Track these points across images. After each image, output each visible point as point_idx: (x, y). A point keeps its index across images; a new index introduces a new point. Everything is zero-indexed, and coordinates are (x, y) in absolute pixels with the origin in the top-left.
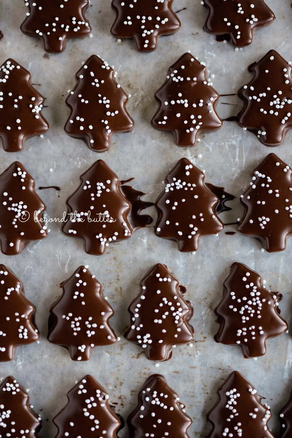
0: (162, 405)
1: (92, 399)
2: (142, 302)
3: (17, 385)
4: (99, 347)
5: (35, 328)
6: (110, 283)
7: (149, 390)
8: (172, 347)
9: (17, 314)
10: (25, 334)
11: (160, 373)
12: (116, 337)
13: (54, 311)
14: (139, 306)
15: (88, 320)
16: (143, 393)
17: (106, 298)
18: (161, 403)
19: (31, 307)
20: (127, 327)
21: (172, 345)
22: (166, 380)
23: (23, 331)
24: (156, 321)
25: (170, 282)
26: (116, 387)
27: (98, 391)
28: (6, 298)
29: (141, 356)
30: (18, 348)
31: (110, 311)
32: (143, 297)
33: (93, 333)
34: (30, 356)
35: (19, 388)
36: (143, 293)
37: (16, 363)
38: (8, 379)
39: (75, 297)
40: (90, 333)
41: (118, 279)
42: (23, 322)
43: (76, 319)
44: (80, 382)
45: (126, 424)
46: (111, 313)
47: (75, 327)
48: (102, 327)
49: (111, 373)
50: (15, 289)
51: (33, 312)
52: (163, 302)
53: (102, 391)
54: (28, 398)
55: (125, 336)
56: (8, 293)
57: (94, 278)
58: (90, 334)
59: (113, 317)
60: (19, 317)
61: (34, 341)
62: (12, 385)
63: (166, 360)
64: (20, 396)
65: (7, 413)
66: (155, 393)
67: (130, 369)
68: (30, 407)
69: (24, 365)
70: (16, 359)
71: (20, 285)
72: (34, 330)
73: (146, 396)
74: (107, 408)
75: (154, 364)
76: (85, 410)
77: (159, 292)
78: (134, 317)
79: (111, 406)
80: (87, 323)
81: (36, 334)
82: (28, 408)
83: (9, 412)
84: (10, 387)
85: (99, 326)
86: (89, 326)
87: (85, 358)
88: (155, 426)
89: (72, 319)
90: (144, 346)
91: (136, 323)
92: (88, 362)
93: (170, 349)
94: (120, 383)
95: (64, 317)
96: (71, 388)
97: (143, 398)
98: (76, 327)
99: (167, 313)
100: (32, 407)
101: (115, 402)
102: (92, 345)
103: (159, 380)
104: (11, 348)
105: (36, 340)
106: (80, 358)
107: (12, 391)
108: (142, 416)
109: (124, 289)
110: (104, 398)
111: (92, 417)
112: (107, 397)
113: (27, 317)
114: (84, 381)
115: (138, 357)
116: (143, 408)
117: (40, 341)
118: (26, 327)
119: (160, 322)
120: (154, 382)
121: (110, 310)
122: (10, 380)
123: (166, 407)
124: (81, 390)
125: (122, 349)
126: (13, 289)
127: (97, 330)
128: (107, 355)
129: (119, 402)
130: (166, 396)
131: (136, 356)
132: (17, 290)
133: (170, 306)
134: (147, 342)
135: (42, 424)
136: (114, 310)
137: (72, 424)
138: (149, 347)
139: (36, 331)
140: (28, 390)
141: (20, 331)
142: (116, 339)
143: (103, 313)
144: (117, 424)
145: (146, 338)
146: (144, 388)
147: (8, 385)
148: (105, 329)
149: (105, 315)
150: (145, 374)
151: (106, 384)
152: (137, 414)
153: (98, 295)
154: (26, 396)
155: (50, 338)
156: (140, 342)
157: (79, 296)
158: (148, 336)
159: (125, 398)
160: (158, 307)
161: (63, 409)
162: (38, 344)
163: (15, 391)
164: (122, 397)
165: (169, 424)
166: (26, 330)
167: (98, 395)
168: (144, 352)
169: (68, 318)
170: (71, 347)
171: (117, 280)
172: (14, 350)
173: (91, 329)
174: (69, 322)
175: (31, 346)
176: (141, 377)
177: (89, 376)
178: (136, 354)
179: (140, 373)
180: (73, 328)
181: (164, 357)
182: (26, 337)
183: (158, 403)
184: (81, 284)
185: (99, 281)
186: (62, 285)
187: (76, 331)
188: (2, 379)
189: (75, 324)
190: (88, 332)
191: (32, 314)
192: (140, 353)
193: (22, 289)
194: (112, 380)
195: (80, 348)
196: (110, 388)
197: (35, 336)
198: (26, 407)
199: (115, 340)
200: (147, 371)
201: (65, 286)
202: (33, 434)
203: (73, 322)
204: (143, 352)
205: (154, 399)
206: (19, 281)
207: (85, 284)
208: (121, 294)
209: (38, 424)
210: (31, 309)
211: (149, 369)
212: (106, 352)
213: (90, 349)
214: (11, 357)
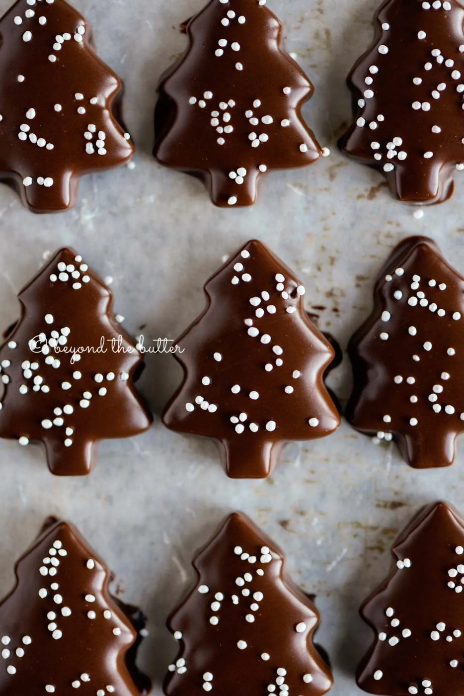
0: (433, 307)
1: (266, 296)
2: (380, 60)
3: (84, 268)
4: (278, 173)
5: (123, 131)
6: (302, 20)
7: (400, 272)
8: (455, 168)
9: (80, 97)
10: (100, 144)
11: (426, 234)
12: (320, 149)
13: (169, 88)
14: (374, 69)
15: (251, 107)
16: (386, 281)
17: (293, 56)
18: (430, 304)
19: (113, 80)
20: (344, 125)
21: (455, 164)
22: (439, 249)
23: (96, 137)
24: (416, 106)
25: (449, 11)
26: (319, 269)
27: (280, 278)
28: (53, 58)
29: (378, 194)
30: (84, 179)
31: (304, 87)
32: (384, 50)
33: (265, 138)
34: (112, 200)
35: (87, 273)
36: (384, 37)
37: (80, 218)
38: (60, 254)
39: (219, 53)
40: (258, 138)
41: (321, 11)
42: (95, 114)
43: (223, 106)
44: (236, 257)
45: (345, 357)
46: (306, 90)
47: (219, 125)
48: (285, 123)
49: (309, 235)
50: (72, 35)
51: (117, 92)
52: (433, 60)
53: (288, 276)
54: (111, 297)
55: (340, 146)
56: (57, 47)
57: (264, 6)
58: (256, 140)
59: (309, 103)
60: (86, 103)
61: (122, 161)
62: (71, 268)
63: (439, 202)
64: (90, 295)
65: (60, 334)
66: (417, 278)
67: (353, 225)
68: (115, 320)
69: (98, 222)
70: (78, 208)
71: (85, 27)
72: (123, 135)
73: (394, 287)
74: (301, 317)
75: (411, 213)
76: (249, 322)
77: (422, 35)
78: (362, 97)
79: (310, 315)
80: (249, 114)
81: (128, 145)
82: (112, 322)
83: (66, 331)
84: (66, 271)
85: (277, 121)
86: (255, 122)
87: (244, 200)
88: (417, 358)
89: (213, 105)
90: (388, 168)
91: (367, 112)
92: (251, 209)
93: (448, 176)
94: (329, 260)
95: (193, 100)
96: (211, 274)
97: (386, 294)
98: (223, 124)
99: (442, 87)
100: (120, 319)
101: (319, 303)
102: (263, 168)
103: (424, 248)
104: (68, 177)
105: (126, 159)
106: (233, 200)
107: (72, 280)
108: (385, 336)
109: (336, 32)
110: (294, 294)
111: (266, 339)
112: (301, 291)
113: (103, 104)
114: (245, 254)
115: (372, 194)
116: (386, 316)
117: (136, 162)
118: (101, 127)
119: (427, 107)
120: (411, 254)
121: (305, 82)
122: (66, 255)
123: (442, 313)
124: (239, 275)
125: (332, 177)
126: (67, 36)
127: (274, 130)
128: (298, 192)
129: (329, 304)
130: (443, 287)
131: (366, 194)
132: (79, 38)
133: (451, 70)
134: (396, 157)
135: (146, 360)
136: (313, 84)
137: (218, 357)
138: (400, 168)
139: (127, 136)
140: (109, 281)
141: (88, 136)
142: (319, 152)
143: (287, 90)
144: (326, 356)
145: (394, 147)
146: (389, 268)
147: (62, 266)
148: (291, 129)
149: (291, 93)
150: (388, 236)
151: (297, 263)
152: (373, 330)
153: (273, 44)
154: (105, 292)
155: (160, 155)
156: (378, 157)
157: (227, 49)
158: (398, 141)
159: (343, 294)
160: (422, 73)
161: (196, 323)
162: (130, 171)
163: (80, 280)
164: (336, 292)
165: (451, 352)
166: (102, 135)
167: (280, 287)
168: (386, 183)
169: (203, 104)
170: (210, 174)
171: (318, 13)
172: (75, 182)
173: (260, 129)
174: (205, 114)
175: (113, 176)
176: (379, 243)
177: (255, 243)
178: (366, 190)
179: (377, 234)
180: (216, 127)
181: (435, 193)
182: (102, 152)
183: (424, 303)
184: (234, 21)
185: (276, 14)
186: (186, 27)
187: (224, 135)
188: (46, 255)
189: (220, 118)
190: (252, 136)
191: (116, 98)
192: (375, 185)
193: (89, 37)
194: (309, 253)
195: (232, 175)
196: (307, 270)
197: (125, 148)
198: (105, 320)
199: (316, 155)
200: (392, 229)
201: (193, 29)
202: (125, 383)
203: (215, 114)
204: (383, 184)
205: (414, 293)
206: (83, 19)
207: (242, 20)
208: (328, 45)
209: (135, 359)
210: (112, 84)
211: (398, 225)
212: (295, 185)
213: (257, 177)
214: (67, 199)
